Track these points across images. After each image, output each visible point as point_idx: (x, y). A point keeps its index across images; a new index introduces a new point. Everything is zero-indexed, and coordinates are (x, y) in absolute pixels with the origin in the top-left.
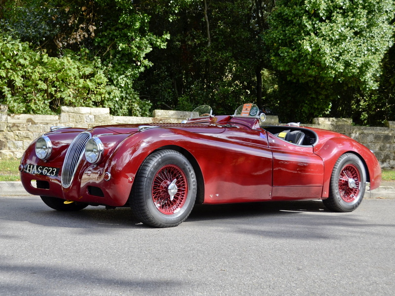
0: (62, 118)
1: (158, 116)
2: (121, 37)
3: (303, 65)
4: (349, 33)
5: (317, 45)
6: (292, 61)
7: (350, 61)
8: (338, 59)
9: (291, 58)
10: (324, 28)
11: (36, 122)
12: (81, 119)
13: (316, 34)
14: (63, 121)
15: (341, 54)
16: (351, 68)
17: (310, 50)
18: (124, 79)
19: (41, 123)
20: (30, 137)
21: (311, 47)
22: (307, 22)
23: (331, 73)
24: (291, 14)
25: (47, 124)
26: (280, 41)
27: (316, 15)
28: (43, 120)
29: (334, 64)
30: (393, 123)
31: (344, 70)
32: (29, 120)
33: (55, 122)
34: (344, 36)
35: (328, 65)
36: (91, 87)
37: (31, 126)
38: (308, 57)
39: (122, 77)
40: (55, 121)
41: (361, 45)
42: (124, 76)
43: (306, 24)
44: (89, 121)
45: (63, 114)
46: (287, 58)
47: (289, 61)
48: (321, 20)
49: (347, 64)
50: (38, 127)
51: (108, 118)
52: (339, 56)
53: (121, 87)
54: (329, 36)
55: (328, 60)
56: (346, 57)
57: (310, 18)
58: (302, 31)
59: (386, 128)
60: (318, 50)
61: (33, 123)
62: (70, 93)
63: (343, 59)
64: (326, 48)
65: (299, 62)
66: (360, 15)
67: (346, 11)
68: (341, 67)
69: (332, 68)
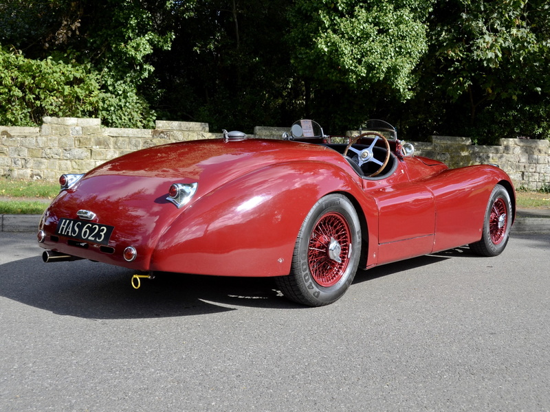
0: (43, 130)
1: (159, 128)
2: (116, 36)
3: (322, 68)
4: (373, 30)
5: (334, 44)
6: (312, 64)
7: (373, 64)
8: (359, 62)
9: (310, 60)
10: (344, 24)
11: (12, 134)
12: (66, 131)
13: (335, 32)
14: (44, 134)
15: (363, 56)
16: (375, 72)
17: (326, 50)
18: (122, 85)
19: (18, 136)
20: (5, 152)
21: (328, 47)
22: (324, 17)
23: (352, 77)
24: (309, 9)
25: (26, 137)
26: (299, 41)
27: (336, 9)
28: (20, 133)
29: (356, 67)
30: (436, 138)
31: (367, 74)
32: (5, 133)
33: (35, 135)
34: (367, 34)
35: (347, 67)
36: (79, 94)
37: (6, 140)
38: (325, 58)
39: (119, 82)
40: (35, 133)
41: (387, 45)
42: (122, 82)
43: (324, 19)
44: (75, 133)
45: (44, 125)
46: (306, 60)
47: (308, 63)
48: (341, 15)
49: (370, 68)
50: (14, 141)
51: (98, 130)
52: (361, 57)
53: (118, 94)
54: (347, 33)
55: (348, 62)
56: (370, 59)
57: (328, 13)
58: (320, 28)
59: (429, 144)
60: (335, 50)
61: (9, 136)
62: (53, 101)
63: (365, 62)
64: (346, 48)
65: (318, 64)
66: (386, 9)
67: (371, 5)
68: (363, 71)
69: (353, 71)
